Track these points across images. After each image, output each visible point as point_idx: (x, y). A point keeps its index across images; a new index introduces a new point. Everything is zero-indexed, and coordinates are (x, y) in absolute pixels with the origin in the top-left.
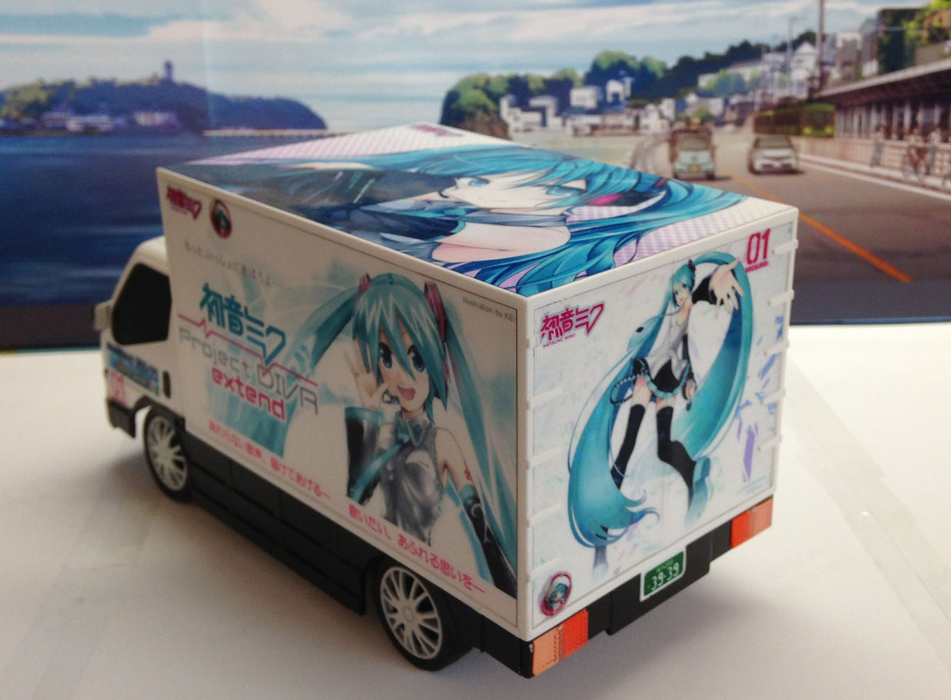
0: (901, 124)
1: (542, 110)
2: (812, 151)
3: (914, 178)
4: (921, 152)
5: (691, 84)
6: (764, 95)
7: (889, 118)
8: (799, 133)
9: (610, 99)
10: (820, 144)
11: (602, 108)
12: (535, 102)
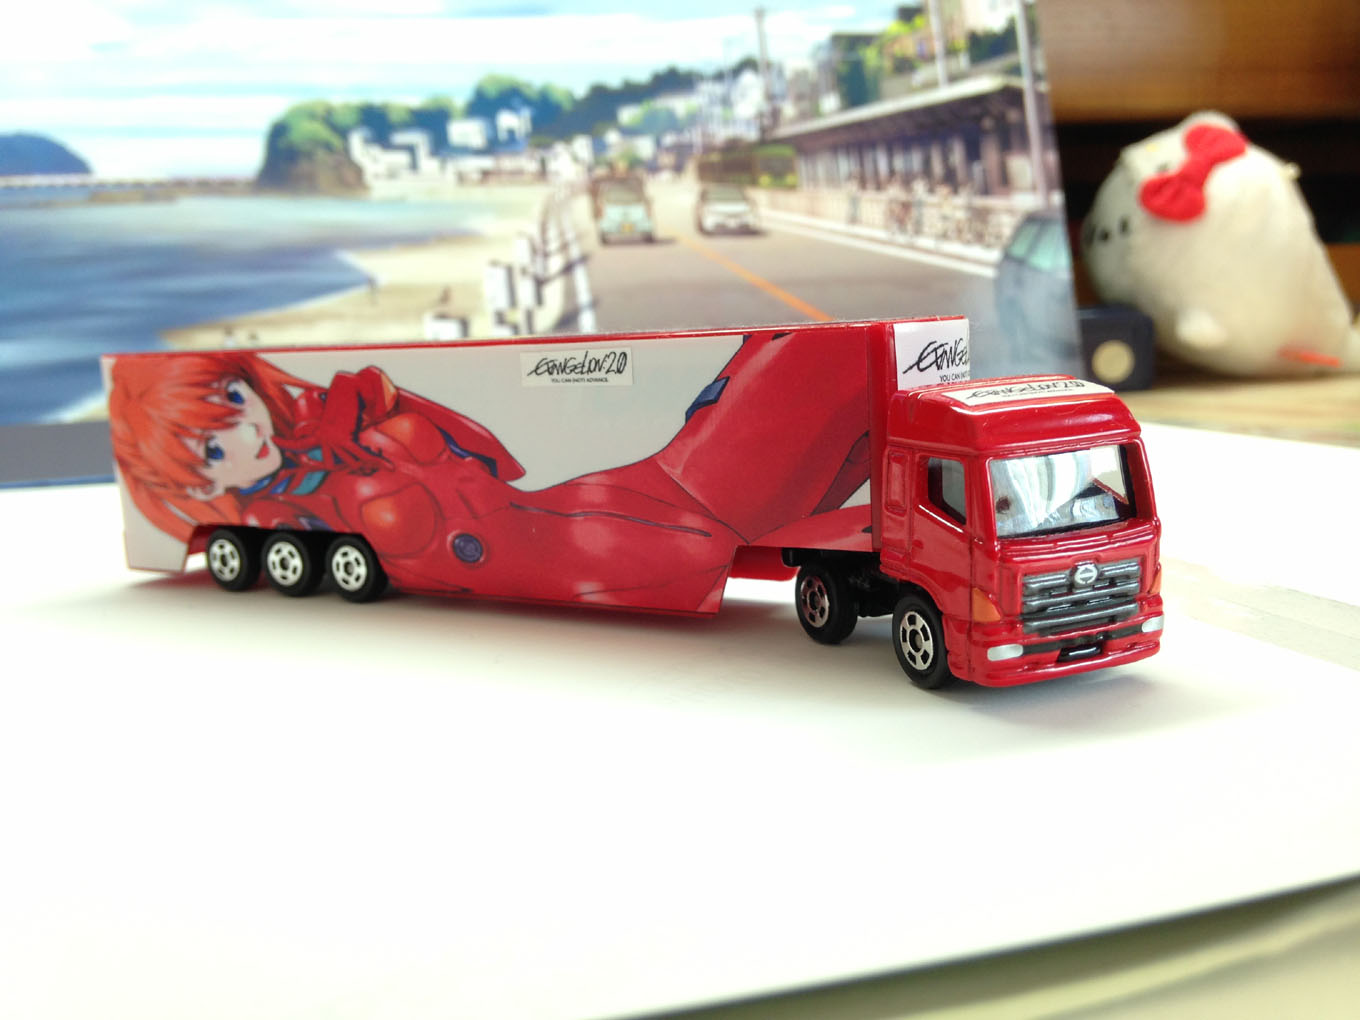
0: (876, 172)
1: (410, 149)
2: (774, 206)
3: (901, 239)
4: (906, 206)
5: (610, 118)
6: (704, 134)
7: (862, 165)
8: (754, 183)
9: (503, 135)
10: (783, 198)
11: (494, 146)
12: (401, 138)
